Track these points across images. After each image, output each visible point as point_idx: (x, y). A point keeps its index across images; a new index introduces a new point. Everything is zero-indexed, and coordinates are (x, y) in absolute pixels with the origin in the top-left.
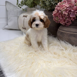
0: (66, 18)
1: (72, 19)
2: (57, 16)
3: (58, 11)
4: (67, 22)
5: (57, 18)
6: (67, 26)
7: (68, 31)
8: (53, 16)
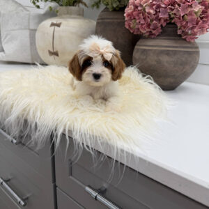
0: (152, 21)
1: (162, 21)
2: (134, 19)
3: (136, 7)
4: (153, 29)
5: (133, 21)
6: (153, 37)
7: (155, 46)
8: (126, 19)
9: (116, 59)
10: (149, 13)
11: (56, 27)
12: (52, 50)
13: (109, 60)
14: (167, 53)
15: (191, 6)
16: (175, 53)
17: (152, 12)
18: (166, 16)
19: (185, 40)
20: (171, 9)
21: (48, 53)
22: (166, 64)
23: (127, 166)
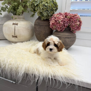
9: (59, 44)
10: (61, 24)
11: (16, 25)
12: (14, 35)
13: (56, 44)
14: (68, 38)
15: (76, 22)
16: (71, 37)
17: (62, 23)
18: (67, 25)
19: (73, 33)
20: (69, 23)
21: (12, 36)
22: (68, 42)
23: (82, 87)
